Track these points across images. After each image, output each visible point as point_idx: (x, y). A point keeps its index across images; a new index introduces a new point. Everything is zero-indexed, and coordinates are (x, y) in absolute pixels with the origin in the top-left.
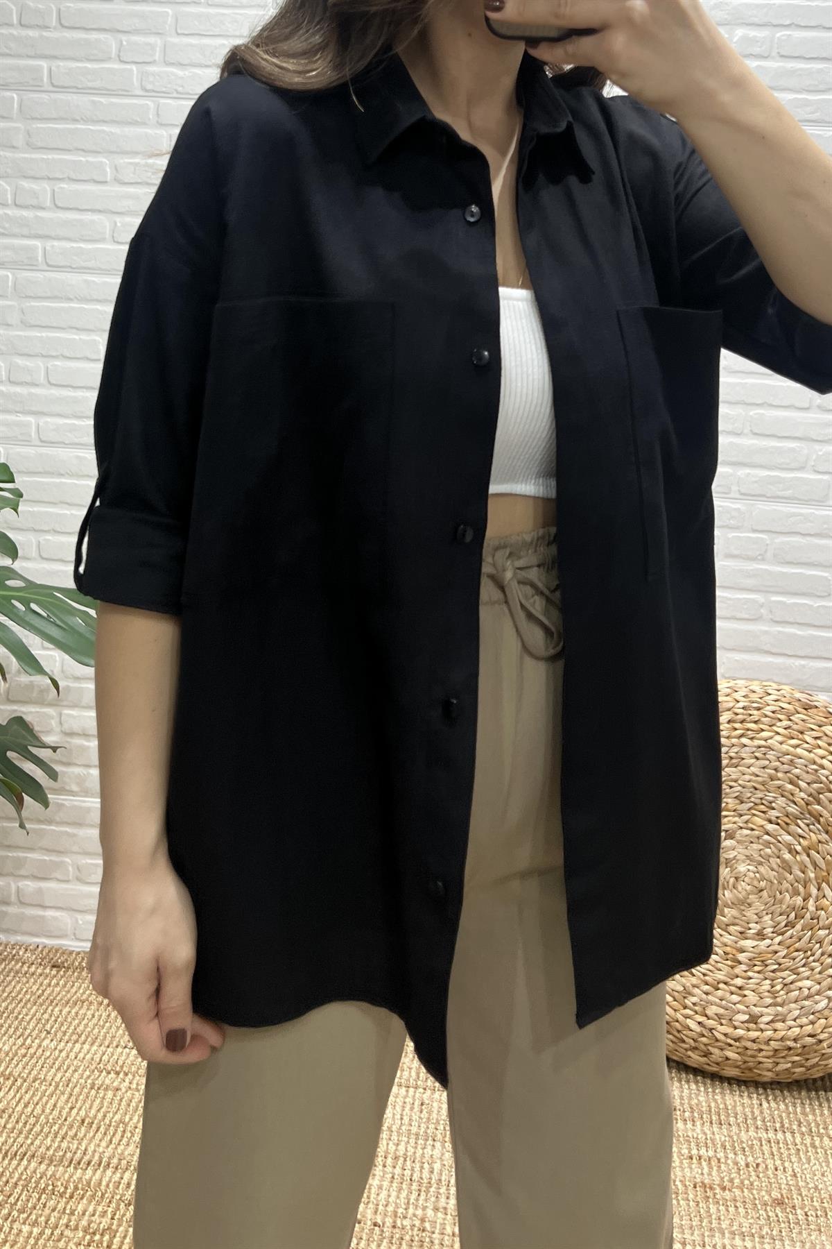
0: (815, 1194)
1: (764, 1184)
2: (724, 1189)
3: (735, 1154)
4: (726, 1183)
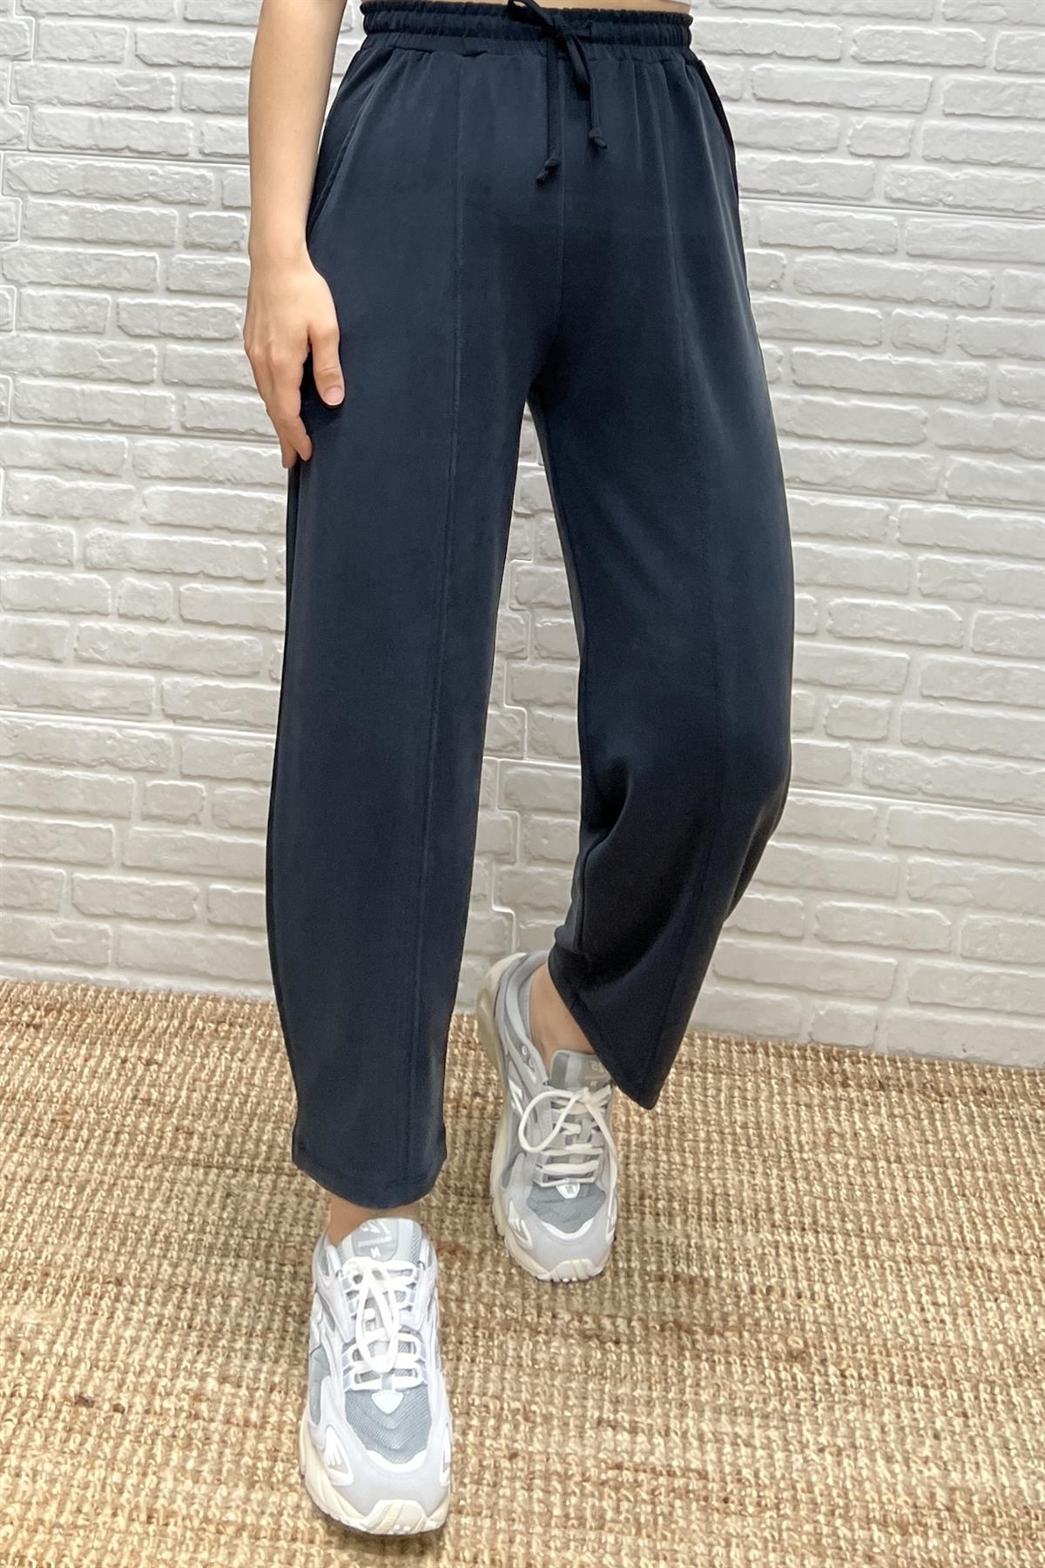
0: (860, 1339)
1: (777, 1323)
2: (710, 1331)
3: (734, 1271)
4: (717, 1323)
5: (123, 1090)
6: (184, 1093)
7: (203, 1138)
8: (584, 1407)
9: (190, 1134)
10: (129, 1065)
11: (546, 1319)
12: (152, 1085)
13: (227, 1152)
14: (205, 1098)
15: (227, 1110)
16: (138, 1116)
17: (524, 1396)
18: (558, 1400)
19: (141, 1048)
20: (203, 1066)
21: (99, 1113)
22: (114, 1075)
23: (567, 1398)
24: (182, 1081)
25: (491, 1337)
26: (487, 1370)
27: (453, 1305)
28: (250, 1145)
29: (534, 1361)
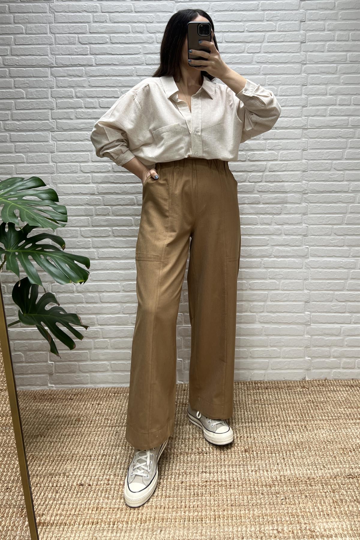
5: (93, 411)
6: (107, 410)
7: (111, 420)
8: (199, 469)
9: (108, 419)
10: (94, 406)
11: (190, 451)
12: (99, 409)
13: (117, 422)
14: (112, 411)
15: (117, 413)
16: (96, 417)
17: (185, 469)
18: (193, 468)
19: (97, 401)
20: (111, 404)
21: (87, 417)
22: (90, 408)
23: (195, 467)
24: (106, 408)
25: (177, 457)
26: (176, 464)
27: (169, 450)
28: (122, 420)
29: (187, 460)
